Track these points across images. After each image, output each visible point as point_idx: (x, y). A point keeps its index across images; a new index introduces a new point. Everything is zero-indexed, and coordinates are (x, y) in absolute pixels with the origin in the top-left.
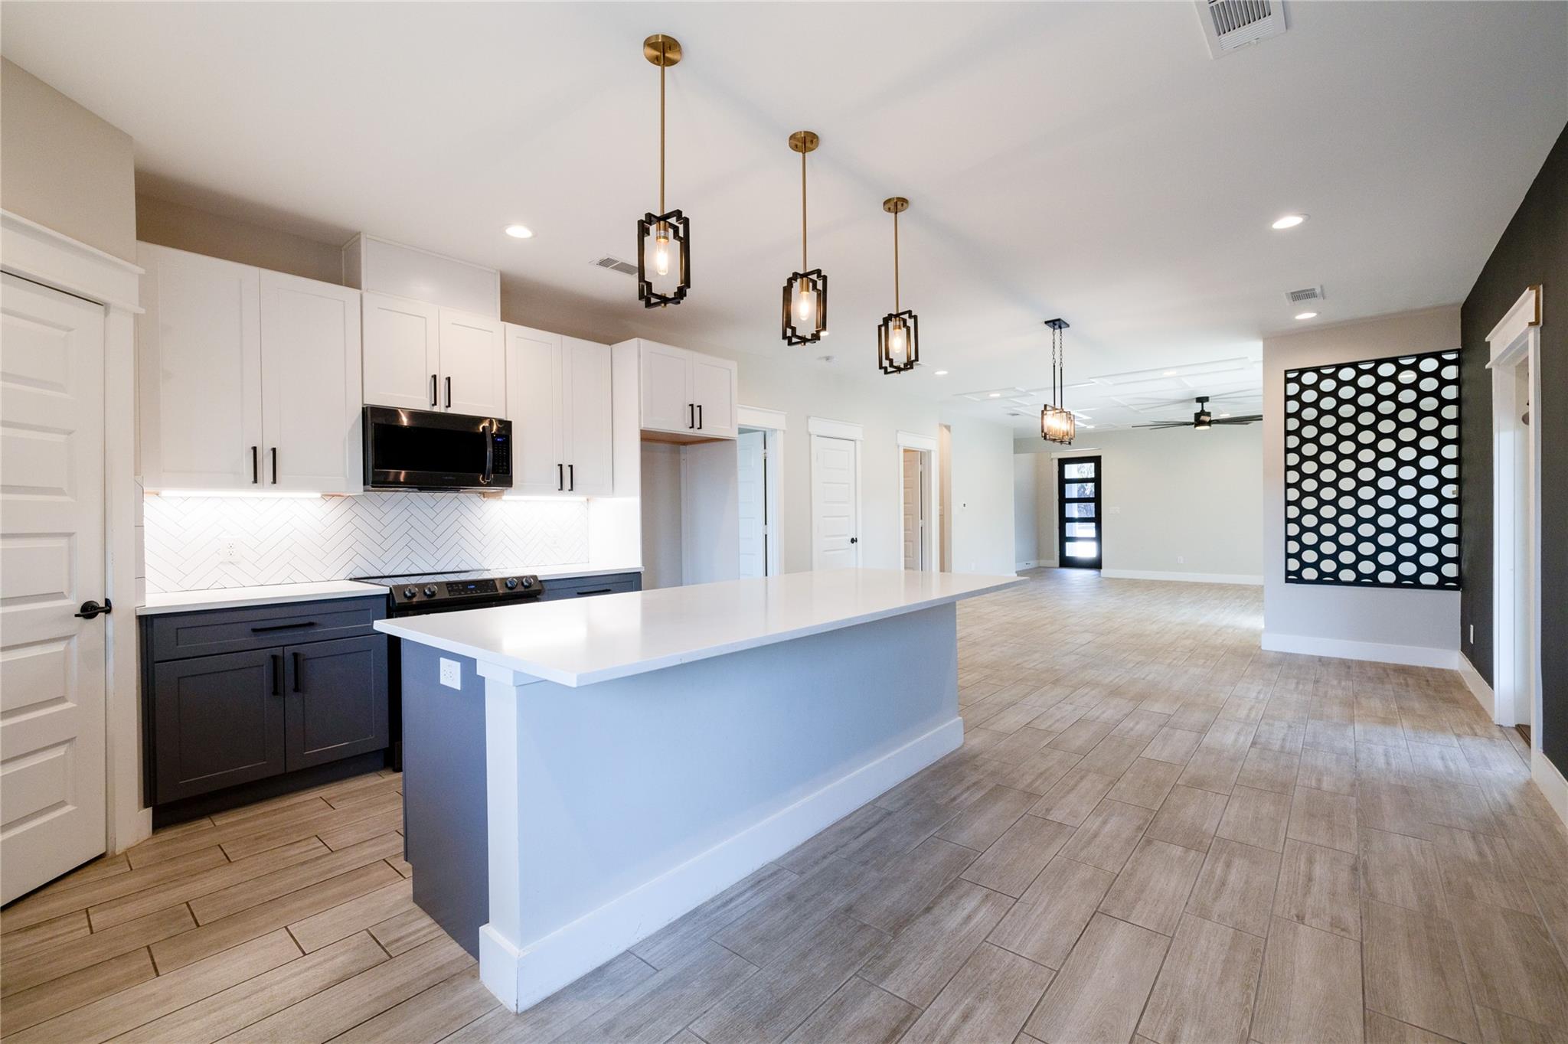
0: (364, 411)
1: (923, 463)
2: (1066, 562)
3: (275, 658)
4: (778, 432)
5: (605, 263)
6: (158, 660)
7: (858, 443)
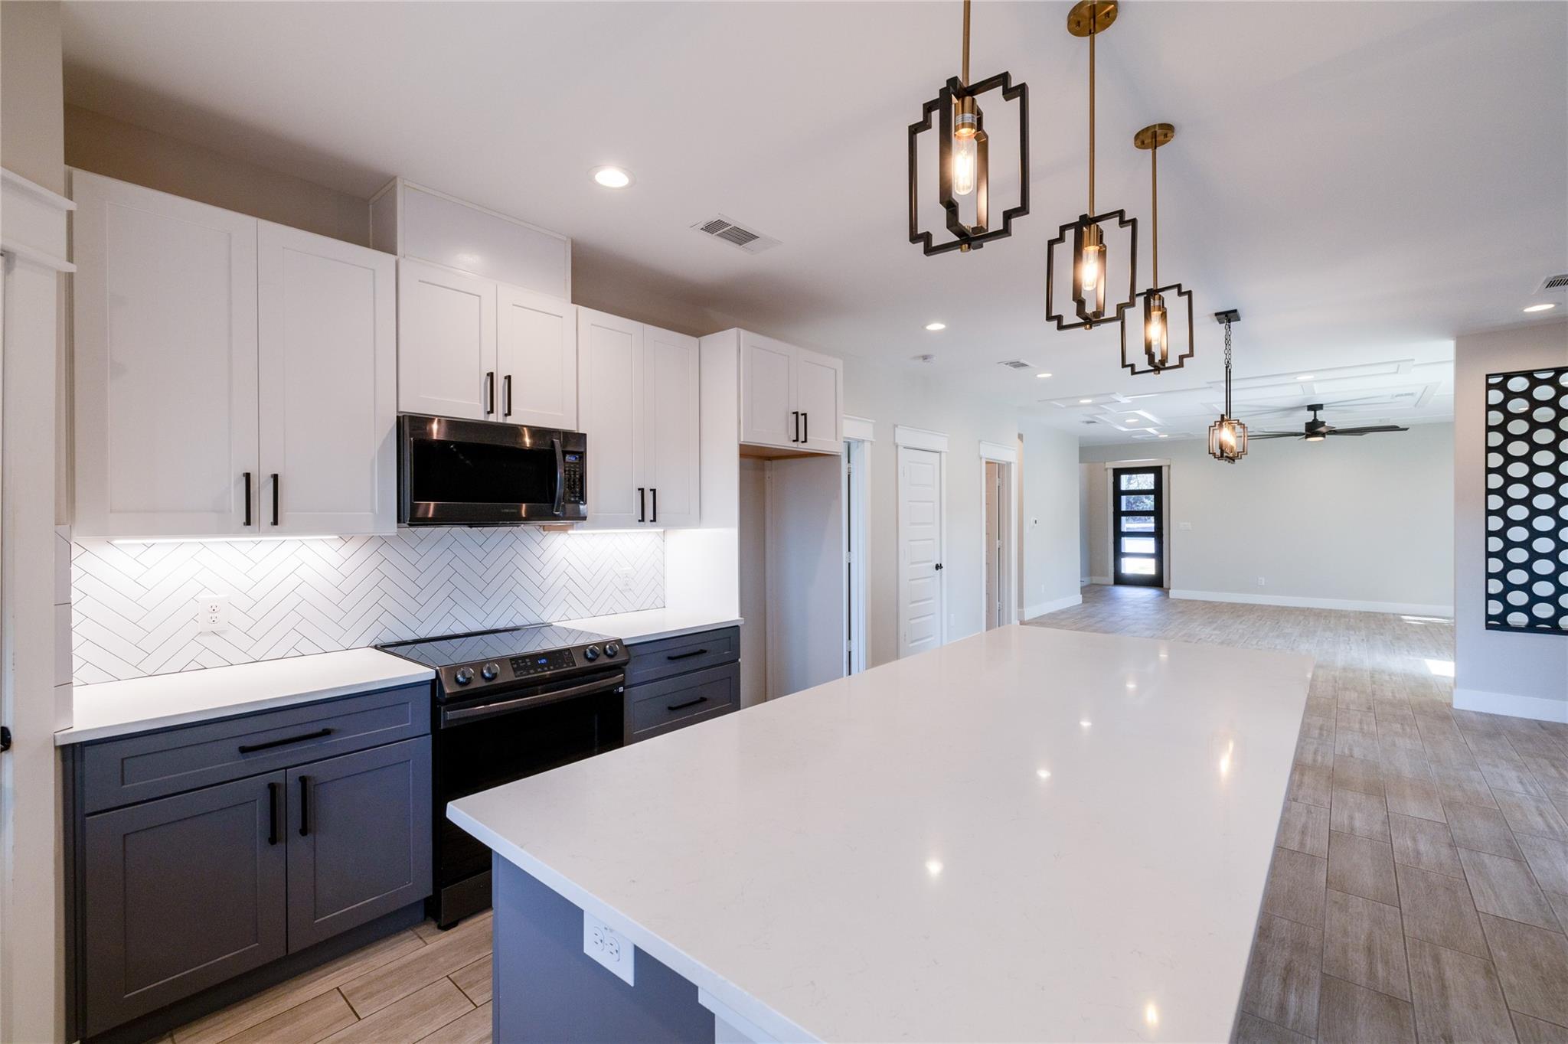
0: (400, 421)
1: (1001, 476)
2: (1120, 580)
3: (272, 787)
4: (866, 443)
5: (712, 228)
6: (90, 811)
7: (943, 455)
